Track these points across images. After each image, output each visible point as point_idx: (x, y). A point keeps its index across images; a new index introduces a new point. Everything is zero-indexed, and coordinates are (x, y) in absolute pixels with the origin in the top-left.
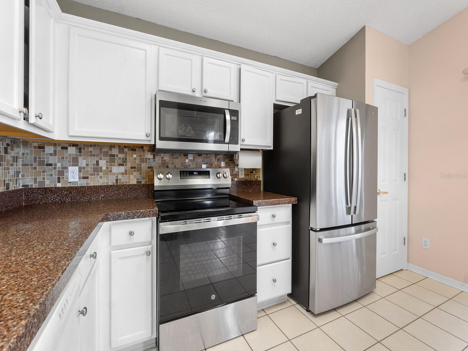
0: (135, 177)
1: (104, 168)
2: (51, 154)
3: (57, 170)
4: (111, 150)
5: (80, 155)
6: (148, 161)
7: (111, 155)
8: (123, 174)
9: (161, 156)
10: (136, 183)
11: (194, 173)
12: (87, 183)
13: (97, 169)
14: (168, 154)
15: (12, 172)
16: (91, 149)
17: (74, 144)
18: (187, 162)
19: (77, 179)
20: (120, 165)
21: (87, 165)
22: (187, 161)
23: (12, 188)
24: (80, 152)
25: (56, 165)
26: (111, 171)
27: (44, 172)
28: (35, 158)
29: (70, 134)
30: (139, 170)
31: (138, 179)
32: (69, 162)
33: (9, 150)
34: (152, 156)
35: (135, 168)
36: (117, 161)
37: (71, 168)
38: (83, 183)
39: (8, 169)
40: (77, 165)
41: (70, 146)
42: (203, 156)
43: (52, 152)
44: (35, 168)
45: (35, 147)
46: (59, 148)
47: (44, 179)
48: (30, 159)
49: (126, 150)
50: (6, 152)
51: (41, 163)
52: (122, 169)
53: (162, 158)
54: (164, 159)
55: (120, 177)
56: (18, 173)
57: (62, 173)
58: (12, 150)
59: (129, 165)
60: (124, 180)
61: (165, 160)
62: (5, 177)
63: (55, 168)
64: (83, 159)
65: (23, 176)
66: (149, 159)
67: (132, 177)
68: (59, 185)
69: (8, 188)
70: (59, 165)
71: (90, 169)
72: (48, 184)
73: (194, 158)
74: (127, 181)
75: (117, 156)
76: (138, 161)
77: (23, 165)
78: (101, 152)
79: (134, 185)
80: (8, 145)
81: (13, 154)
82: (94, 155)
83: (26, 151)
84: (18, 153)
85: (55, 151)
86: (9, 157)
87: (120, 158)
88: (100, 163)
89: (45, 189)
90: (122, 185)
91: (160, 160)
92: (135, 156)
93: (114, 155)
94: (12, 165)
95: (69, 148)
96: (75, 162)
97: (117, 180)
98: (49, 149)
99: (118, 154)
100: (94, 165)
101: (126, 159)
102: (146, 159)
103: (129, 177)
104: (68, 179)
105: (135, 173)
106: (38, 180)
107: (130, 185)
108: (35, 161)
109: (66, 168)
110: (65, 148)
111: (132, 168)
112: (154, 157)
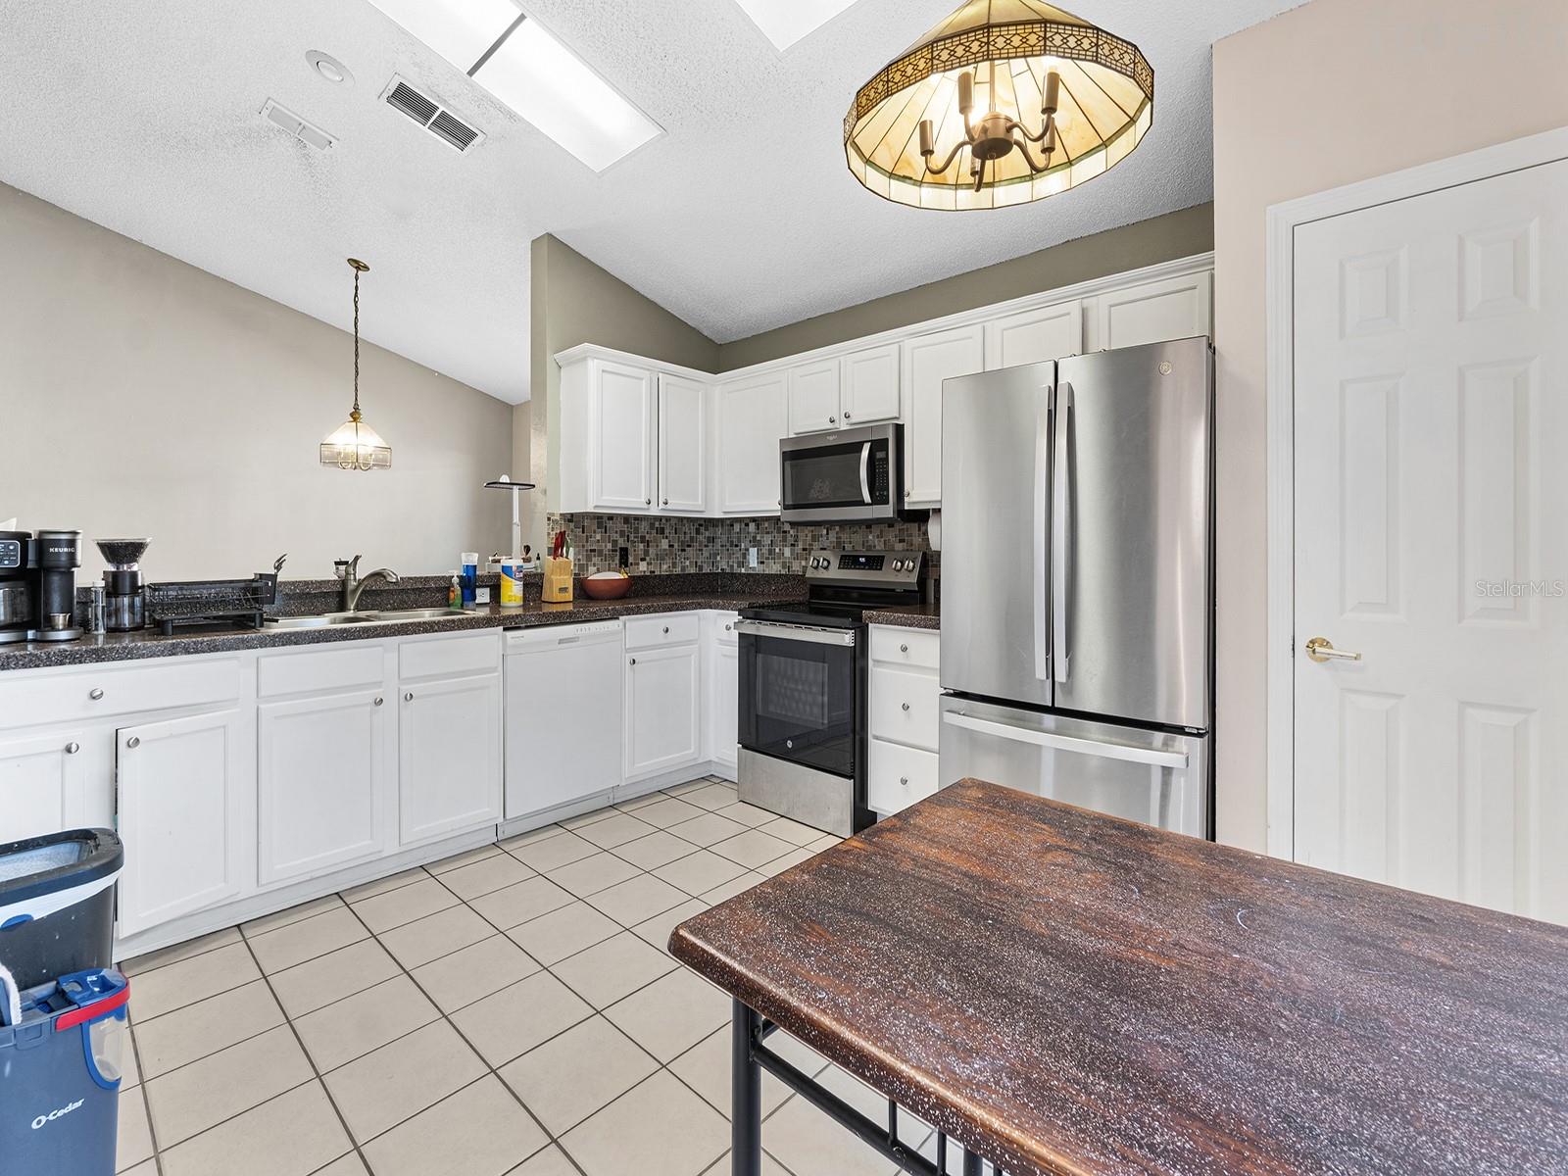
1: (777, 550)
2: (737, 533)
3: (742, 552)
5: (757, 533)
8: (794, 559)
11: (861, 559)
12: (764, 570)
13: (771, 551)
15: (706, 554)
17: (754, 520)
19: (756, 565)
20: (792, 545)
21: (763, 546)
23: (706, 570)
24: (757, 528)
25: (741, 545)
26: (783, 555)
27: (733, 554)
28: (728, 538)
29: (723, 510)
32: (750, 541)
33: (703, 531)
34: (825, 532)
36: (790, 540)
37: (751, 550)
38: (761, 569)
39: (701, 550)
40: (755, 546)
41: (750, 522)
43: (738, 530)
44: (728, 550)
46: (743, 526)
47: (733, 562)
48: (725, 537)
50: (698, 533)
51: (732, 544)
52: (794, 552)
53: (837, 533)
55: (791, 563)
56: (716, 555)
57: (745, 555)
58: (706, 531)
59: (800, 546)
60: (792, 568)
61: (840, 538)
62: (697, 558)
63: (740, 550)
64: (759, 537)
65: (721, 558)
66: (821, 536)
67: (799, 563)
68: (743, 571)
69: (700, 570)
70: (743, 546)
71: (765, 550)
72: (736, 570)
73: (881, 531)
74: (799, 569)
75: (788, 532)
80: (701, 525)
81: (707, 534)
82: (768, 533)
85: (740, 529)
86: (701, 537)
89: (732, 574)
90: (790, 576)
93: (785, 532)
96: (754, 542)
97: (788, 567)
98: (736, 528)
100: (769, 545)
104: (749, 563)
106: (730, 564)
108: (728, 542)
109: (748, 550)
110: (747, 525)
111: (804, 549)
112: (828, 534)
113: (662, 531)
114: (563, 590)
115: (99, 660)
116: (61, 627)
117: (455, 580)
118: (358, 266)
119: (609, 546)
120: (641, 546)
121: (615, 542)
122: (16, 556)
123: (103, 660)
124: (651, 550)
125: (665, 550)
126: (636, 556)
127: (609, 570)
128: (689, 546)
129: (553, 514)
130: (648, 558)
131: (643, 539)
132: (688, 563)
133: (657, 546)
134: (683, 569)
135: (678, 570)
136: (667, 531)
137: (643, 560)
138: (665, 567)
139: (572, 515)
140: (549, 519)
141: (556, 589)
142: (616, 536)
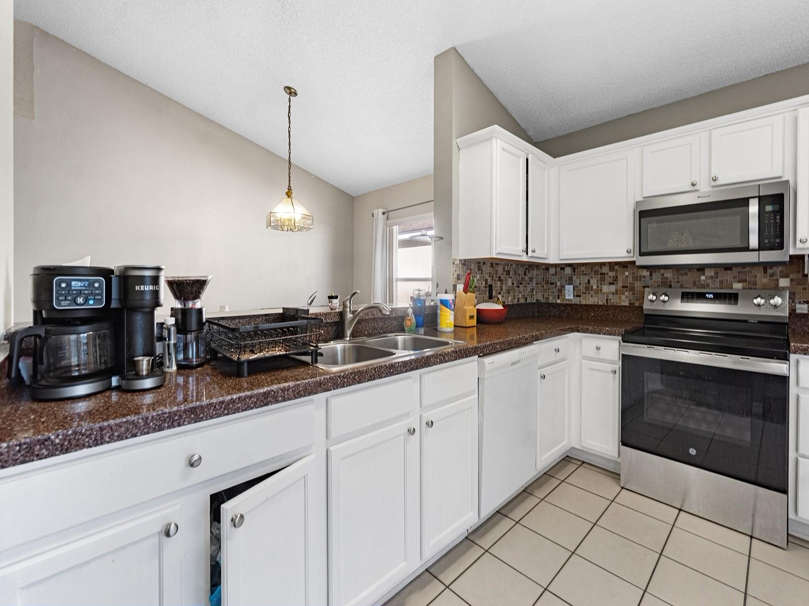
0: (627, 297)
1: (595, 287)
2: (553, 275)
3: (557, 288)
4: (601, 268)
5: (575, 275)
6: (643, 279)
7: (601, 274)
8: (613, 293)
9: (661, 272)
10: (628, 304)
11: (707, 295)
12: (580, 302)
13: (588, 288)
14: (671, 270)
15: (529, 289)
16: (583, 268)
17: (570, 265)
18: (703, 280)
19: (572, 297)
20: (610, 284)
21: (580, 284)
22: (703, 278)
23: (529, 301)
24: (574, 271)
25: (556, 283)
26: (601, 290)
27: (548, 289)
28: (543, 278)
29: (560, 258)
30: (632, 289)
31: (630, 300)
32: (566, 281)
33: (527, 273)
34: (648, 273)
35: (627, 287)
36: (607, 279)
37: (567, 287)
38: (577, 301)
39: (526, 287)
40: (572, 284)
41: (566, 266)
42: (735, 271)
43: (554, 272)
44: (543, 287)
45: (543, 269)
46: (559, 269)
47: (548, 295)
48: (540, 278)
49: (617, 267)
50: (525, 275)
51: (547, 282)
52: (613, 288)
53: (663, 274)
54: (665, 275)
55: (610, 297)
56: (533, 290)
57: (561, 290)
58: (529, 272)
59: (620, 284)
60: (614, 300)
61: (667, 278)
62: (525, 292)
63: (556, 287)
64: (577, 278)
65: (536, 292)
66: (644, 277)
67: (623, 297)
68: (559, 301)
69: (526, 301)
70: (559, 284)
71: (582, 288)
72: (551, 300)
73: (716, 274)
74: (618, 301)
75: (608, 274)
76: (630, 280)
77: (536, 284)
78: (592, 271)
79: (625, 306)
81: (529, 276)
82: (586, 274)
83: (538, 273)
84: (533, 274)
85: (556, 272)
86: (527, 278)
87: (610, 277)
88: (591, 281)
89: (549, 303)
90: (611, 306)
91: (658, 278)
92: (627, 274)
93: (604, 274)
94: (529, 284)
95: (566, 268)
96: (570, 281)
97: (607, 300)
98: (552, 271)
99: (608, 272)
100: (586, 283)
101: (617, 277)
102: (641, 276)
103: (620, 298)
104: (565, 296)
105: (627, 294)
106: (545, 296)
107: (621, 306)
108: (543, 281)
109: (564, 287)
110: (563, 269)
111: (623, 287)
112: (651, 275)
113: (508, 273)
114: (471, 317)
115: (198, 419)
116: (145, 373)
117: (410, 311)
118: (291, 91)
119: (484, 283)
120: (499, 283)
121: (486, 281)
122: (101, 294)
123: (201, 420)
124: (504, 287)
125: (510, 286)
126: (496, 290)
127: (483, 302)
128: (521, 284)
129: (456, 260)
130: (502, 293)
131: (500, 279)
132: (520, 296)
133: (506, 284)
134: (518, 301)
135: (515, 302)
136: (511, 273)
137: (500, 293)
138: (510, 299)
139: (465, 260)
140: (454, 263)
141: (468, 317)
142: (487, 277)
